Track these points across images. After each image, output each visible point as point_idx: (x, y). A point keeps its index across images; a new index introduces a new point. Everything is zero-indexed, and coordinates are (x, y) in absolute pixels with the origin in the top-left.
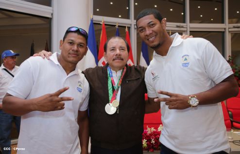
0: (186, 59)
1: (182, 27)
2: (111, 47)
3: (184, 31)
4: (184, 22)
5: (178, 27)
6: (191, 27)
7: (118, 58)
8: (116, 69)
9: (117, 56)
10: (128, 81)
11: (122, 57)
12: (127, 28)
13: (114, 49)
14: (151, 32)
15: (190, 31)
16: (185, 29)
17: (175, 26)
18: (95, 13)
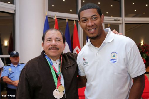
0: (114, 56)
1: (119, 20)
2: (48, 37)
3: (121, 24)
4: (120, 16)
5: (115, 20)
6: (126, 20)
7: (53, 47)
8: (54, 58)
9: (53, 46)
10: (67, 68)
11: (58, 47)
12: (75, 21)
13: (50, 40)
14: (93, 24)
15: (125, 24)
16: (121, 22)
17: (114, 20)
18: (51, 9)
